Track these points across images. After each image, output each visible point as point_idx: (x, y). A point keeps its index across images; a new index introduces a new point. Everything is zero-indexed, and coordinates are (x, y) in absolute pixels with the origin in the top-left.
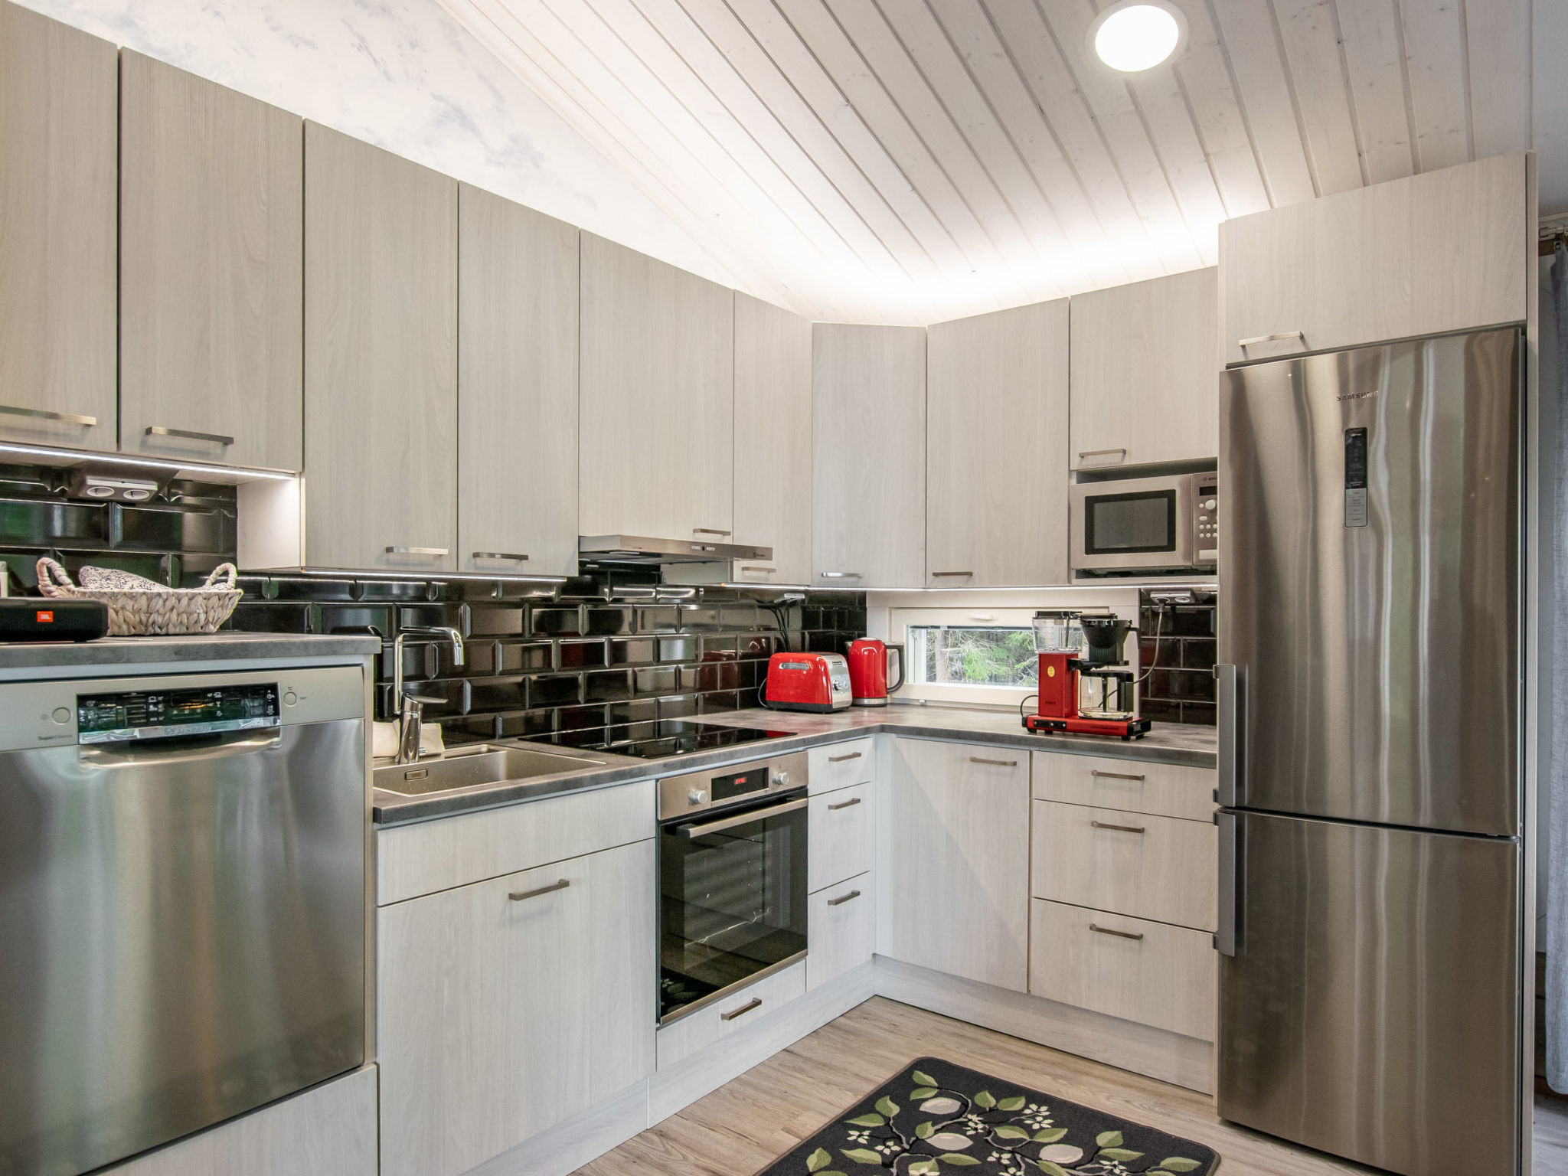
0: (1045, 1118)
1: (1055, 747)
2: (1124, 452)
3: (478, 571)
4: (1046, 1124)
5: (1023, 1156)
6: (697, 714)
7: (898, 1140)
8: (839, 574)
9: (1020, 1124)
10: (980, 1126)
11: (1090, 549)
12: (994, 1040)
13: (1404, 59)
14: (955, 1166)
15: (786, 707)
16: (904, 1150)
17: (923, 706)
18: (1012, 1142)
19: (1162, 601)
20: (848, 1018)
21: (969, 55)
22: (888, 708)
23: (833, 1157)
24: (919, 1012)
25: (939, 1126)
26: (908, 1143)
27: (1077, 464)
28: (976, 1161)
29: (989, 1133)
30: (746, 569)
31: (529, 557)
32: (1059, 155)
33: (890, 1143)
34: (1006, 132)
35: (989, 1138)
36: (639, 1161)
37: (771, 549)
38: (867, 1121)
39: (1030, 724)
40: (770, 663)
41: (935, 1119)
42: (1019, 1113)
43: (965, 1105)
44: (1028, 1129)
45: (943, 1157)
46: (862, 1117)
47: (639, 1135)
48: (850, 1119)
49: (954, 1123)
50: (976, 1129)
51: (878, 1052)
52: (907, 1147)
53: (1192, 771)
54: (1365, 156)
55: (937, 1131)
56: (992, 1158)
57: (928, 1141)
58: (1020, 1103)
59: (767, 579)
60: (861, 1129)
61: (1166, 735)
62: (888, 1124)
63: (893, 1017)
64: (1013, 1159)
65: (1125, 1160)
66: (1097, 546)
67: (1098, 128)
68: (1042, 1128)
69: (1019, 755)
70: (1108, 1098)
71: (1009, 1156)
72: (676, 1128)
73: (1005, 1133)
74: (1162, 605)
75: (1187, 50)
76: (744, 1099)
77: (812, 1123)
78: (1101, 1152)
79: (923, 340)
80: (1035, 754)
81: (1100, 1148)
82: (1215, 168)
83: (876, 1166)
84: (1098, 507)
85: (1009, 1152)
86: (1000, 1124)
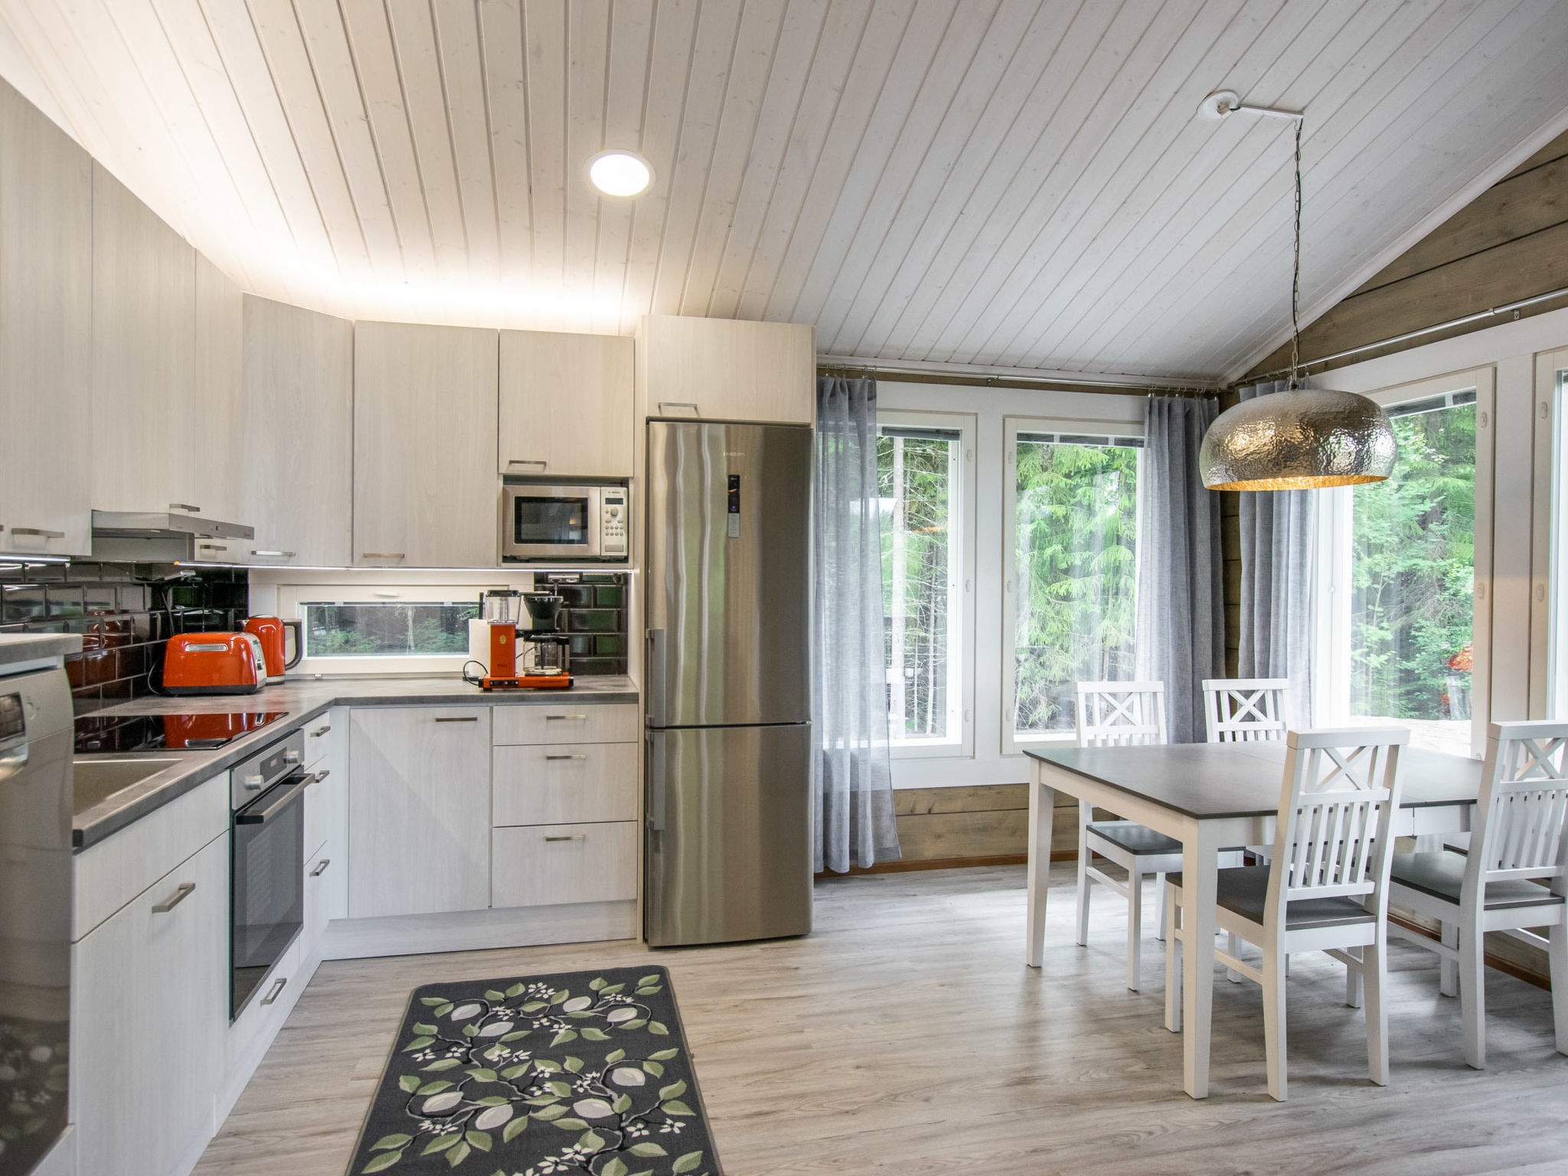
0: (547, 989)
1: (514, 701)
2: (545, 463)
3: (16, 551)
4: (550, 992)
5: (555, 1016)
6: (99, 709)
7: (460, 1045)
8: (279, 553)
9: (533, 999)
10: (508, 1012)
11: (519, 539)
12: (457, 957)
13: (756, 248)
14: (516, 1041)
15: (196, 692)
16: (470, 1049)
17: (318, 680)
18: (539, 1011)
19: (556, 581)
20: (316, 986)
21: (496, 133)
22: (287, 685)
23: (420, 1077)
24: (377, 961)
25: (479, 1024)
26: (467, 1042)
27: (505, 469)
28: (528, 1032)
29: (519, 1013)
30: (207, 547)
31: (66, 535)
32: (527, 224)
33: (454, 1049)
34: (495, 194)
35: (521, 1016)
36: (234, 1161)
37: (253, 528)
38: (419, 1044)
39: (486, 685)
40: (169, 645)
41: (473, 1021)
42: (526, 993)
43: (483, 1004)
44: (541, 999)
45: (502, 1039)
46: (412, 1043)
47: (209, 1146)
48: (405, 1048)
49: (487, 1017)
50: (507, 1015)
51: (372, 999)
52: (470, 1045)
53: (621, 707)
54: (715, 291)
55: (481, 1027)
56: (536, 1025)
57: (480, 1035)
58: (521, 989)
59: (214, 557)
60: (422, 1050)
61: (586, 684)
62: (438, 1039)
63: (357, 971)
64: (550, 1020)
65: (617, 991)
66: (524, 537)
67: (565, 218)
68: (550, 996)
69: (479, 711)
70: (573, 963)
71: (546, 1019)
72: (242, 1123)
73: (529, 1008)
74: (556, 584)
75: (647, 195)
76: (287, 1077)
77: (377, 1065)
78: (601, 993)
79: (352, 332)
80: (495, 708)
81: (597, 992)
82: (629, 269)
83: (459, 1066)
84: (524, 506)
85: (545, 1017)
86: (522, 1003)
